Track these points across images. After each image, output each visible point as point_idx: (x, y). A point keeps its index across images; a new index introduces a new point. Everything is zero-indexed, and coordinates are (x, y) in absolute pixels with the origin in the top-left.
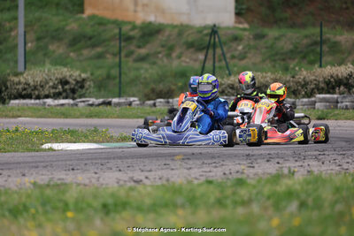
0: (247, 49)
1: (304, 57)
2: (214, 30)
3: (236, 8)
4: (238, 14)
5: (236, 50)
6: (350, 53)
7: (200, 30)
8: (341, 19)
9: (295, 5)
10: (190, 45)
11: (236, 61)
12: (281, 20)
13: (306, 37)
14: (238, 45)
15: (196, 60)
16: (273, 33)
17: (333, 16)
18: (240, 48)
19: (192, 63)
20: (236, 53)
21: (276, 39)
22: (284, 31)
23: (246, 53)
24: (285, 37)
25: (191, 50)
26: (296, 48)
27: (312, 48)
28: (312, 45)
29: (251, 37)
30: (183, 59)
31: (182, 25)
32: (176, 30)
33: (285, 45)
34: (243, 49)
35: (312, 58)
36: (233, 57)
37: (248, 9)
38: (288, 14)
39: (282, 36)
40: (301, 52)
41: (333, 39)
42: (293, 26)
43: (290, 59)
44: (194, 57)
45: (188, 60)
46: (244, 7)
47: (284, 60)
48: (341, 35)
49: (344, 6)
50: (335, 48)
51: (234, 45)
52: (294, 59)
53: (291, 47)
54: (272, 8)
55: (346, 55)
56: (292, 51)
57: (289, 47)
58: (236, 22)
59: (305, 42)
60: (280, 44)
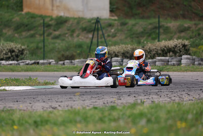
1: (149, 36)
2: (98, 21)
3: (110, 8)
4: (111, 11)
5: (110, 32)
6: (175, 33)
7: (90, 21)
8: (170, 13)
9: (144, 6)
10: (84, 29)
11: (110, 38)
12: (136, 14)
13: (151, 24)
14: (112, 29)
15: (87, 38)
16: (131, 22)
17: (166, 12)
18: (113, 30)
19: (85, 40)
20: (110, 34)
21: (134, 25)
22: (137, 21)
23: (116, 33)
24: (139, 24)
25: (85, 32)
26: (145, 30)
27: (154, 30)
28: (154, 29)
29: (119, 24)
30: (80, 37)
31: (79, 18)
32: (76, 21)
33: (139, 29)
34: (115, 31)
35: (154, 36)
36: (109, 36)
37: (117, 8)
38: (140, 11)
39: (137, 23)
40: (147, 33)
41: (166, 25)
42: (143, 18)
43: (141, 37)
44: (86, 36)
45: (83, 38)
46: (115, 7)
47: (138, 37)
48: (170, 23)
49: (172, 6)
50: (167, 30)
51: (109, 29)
52: (144, 37)
53: (142, 30)
54: (131, 8)
55: (173, 34)
56: (142, 32)
58: (110, 16)
59: (150, 27)
60: (136, 28)
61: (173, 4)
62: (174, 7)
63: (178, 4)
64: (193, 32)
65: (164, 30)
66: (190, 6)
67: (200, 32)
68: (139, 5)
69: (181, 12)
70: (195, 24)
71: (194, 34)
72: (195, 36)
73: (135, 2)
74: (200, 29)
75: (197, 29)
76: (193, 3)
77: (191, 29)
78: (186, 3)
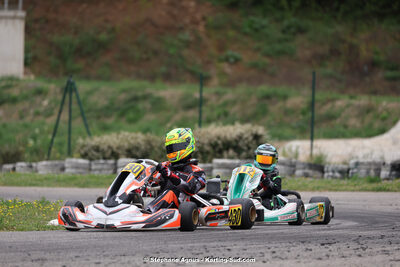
0: (53, 105)
1: (122, 114)
4: (26, 64)
5: (40, 105)
6: (176, 111)
8: (142, 71)
9: (89, 54)
11: (41, 119)
13: (124, 91)
14: (44, 100)
18: (46, 103)
20: (41, 109)
21: (89, 93)
22: (95, 84)
23: (52, 109)
24: (97, 92)
26: (112, 104)
27: (132, 104)
29: (58, 90)
33: (100, 101)
34: (50, 103)
36: (37, 114)
37: (35, 58)
38: (81, 64)
39: (95, 89)
40: (118, 109)
41: (156, 95)
43: (106, 116)
46: (30, 55)
47: (99, 118)
48: (165, 89)
49: (145, 56)
50: (158, 104)
51: (38, 99)
52: (110, 117)
53: (106, 103)
54: (62, 57)
55: (172, 113)
56: (107, 108)
57: (103, 102)
58: (25, 73)
59: (123, 96)
60: (93, 99)
61: (146, 52)
62: (148, 59)
63: (156, 53)
64: (212, 109)
66: (181, 57)
67: (227, 109)
68: (80, 52)
69: (163, 69)
70: (218, 94)
71: (215, 114)
72: (219, 117)
73: (71, 46)
74: (226, 104)
75: (221, 102)
76: (186, 52)
77: (209, 103)
78: (172, 51)
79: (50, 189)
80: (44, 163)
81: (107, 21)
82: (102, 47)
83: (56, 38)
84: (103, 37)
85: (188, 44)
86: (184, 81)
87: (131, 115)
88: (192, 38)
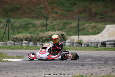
0: (4, 26)
1: (24, 29)
6: (39, 27)
8: (29, 16)
9: (14, 11)
12: (10, 16)
13: (24, 22)
14: (1, 24)
16: (12, 20)
18: (2, 25)
21: (14, 22)
22: (16, 20)
23: (4, 27)
24: (16, 22)
26: (21, 25)
27: (27, 25)
29: (5, 21)
34: (3, 25)
38: (12, 14)
40: (23, 27)
41: (33, 23)
43: (19, 29)
48: (36, 21)
50: (34, 26)
52: (20, 29)
53: (19, 25)
54: (6, 12)
56: (20, 27)
57: (18, 25)
59: (24, 23)
60: (15, 24)
61: (31, 11)
62: (31, 12)
63: (33, 11)
64: (50, 27)
65: (33, 25)
66: (41, 12)
67: (54, 27)
68: (11, 10)
69: (36, 15)
70: (51, 22)
71: (51, 28)
72: (52, 29)
73: (9, 9)
74: (54, 25)
75: (52, 25)
76: (42, 10)
77: (49, 25)
78: (38, 10)
79: (3, 50)
80: (1, 42)
81: (19, 1)
82: (18, 9)
83: (4, 6)
84: (18, 6)
85: (43, 8)
86: (42, 19)
87: (26, 29)
88: (44, 6)
